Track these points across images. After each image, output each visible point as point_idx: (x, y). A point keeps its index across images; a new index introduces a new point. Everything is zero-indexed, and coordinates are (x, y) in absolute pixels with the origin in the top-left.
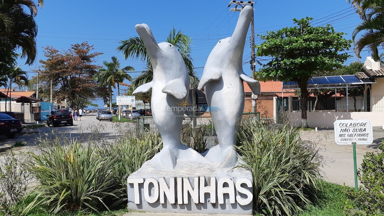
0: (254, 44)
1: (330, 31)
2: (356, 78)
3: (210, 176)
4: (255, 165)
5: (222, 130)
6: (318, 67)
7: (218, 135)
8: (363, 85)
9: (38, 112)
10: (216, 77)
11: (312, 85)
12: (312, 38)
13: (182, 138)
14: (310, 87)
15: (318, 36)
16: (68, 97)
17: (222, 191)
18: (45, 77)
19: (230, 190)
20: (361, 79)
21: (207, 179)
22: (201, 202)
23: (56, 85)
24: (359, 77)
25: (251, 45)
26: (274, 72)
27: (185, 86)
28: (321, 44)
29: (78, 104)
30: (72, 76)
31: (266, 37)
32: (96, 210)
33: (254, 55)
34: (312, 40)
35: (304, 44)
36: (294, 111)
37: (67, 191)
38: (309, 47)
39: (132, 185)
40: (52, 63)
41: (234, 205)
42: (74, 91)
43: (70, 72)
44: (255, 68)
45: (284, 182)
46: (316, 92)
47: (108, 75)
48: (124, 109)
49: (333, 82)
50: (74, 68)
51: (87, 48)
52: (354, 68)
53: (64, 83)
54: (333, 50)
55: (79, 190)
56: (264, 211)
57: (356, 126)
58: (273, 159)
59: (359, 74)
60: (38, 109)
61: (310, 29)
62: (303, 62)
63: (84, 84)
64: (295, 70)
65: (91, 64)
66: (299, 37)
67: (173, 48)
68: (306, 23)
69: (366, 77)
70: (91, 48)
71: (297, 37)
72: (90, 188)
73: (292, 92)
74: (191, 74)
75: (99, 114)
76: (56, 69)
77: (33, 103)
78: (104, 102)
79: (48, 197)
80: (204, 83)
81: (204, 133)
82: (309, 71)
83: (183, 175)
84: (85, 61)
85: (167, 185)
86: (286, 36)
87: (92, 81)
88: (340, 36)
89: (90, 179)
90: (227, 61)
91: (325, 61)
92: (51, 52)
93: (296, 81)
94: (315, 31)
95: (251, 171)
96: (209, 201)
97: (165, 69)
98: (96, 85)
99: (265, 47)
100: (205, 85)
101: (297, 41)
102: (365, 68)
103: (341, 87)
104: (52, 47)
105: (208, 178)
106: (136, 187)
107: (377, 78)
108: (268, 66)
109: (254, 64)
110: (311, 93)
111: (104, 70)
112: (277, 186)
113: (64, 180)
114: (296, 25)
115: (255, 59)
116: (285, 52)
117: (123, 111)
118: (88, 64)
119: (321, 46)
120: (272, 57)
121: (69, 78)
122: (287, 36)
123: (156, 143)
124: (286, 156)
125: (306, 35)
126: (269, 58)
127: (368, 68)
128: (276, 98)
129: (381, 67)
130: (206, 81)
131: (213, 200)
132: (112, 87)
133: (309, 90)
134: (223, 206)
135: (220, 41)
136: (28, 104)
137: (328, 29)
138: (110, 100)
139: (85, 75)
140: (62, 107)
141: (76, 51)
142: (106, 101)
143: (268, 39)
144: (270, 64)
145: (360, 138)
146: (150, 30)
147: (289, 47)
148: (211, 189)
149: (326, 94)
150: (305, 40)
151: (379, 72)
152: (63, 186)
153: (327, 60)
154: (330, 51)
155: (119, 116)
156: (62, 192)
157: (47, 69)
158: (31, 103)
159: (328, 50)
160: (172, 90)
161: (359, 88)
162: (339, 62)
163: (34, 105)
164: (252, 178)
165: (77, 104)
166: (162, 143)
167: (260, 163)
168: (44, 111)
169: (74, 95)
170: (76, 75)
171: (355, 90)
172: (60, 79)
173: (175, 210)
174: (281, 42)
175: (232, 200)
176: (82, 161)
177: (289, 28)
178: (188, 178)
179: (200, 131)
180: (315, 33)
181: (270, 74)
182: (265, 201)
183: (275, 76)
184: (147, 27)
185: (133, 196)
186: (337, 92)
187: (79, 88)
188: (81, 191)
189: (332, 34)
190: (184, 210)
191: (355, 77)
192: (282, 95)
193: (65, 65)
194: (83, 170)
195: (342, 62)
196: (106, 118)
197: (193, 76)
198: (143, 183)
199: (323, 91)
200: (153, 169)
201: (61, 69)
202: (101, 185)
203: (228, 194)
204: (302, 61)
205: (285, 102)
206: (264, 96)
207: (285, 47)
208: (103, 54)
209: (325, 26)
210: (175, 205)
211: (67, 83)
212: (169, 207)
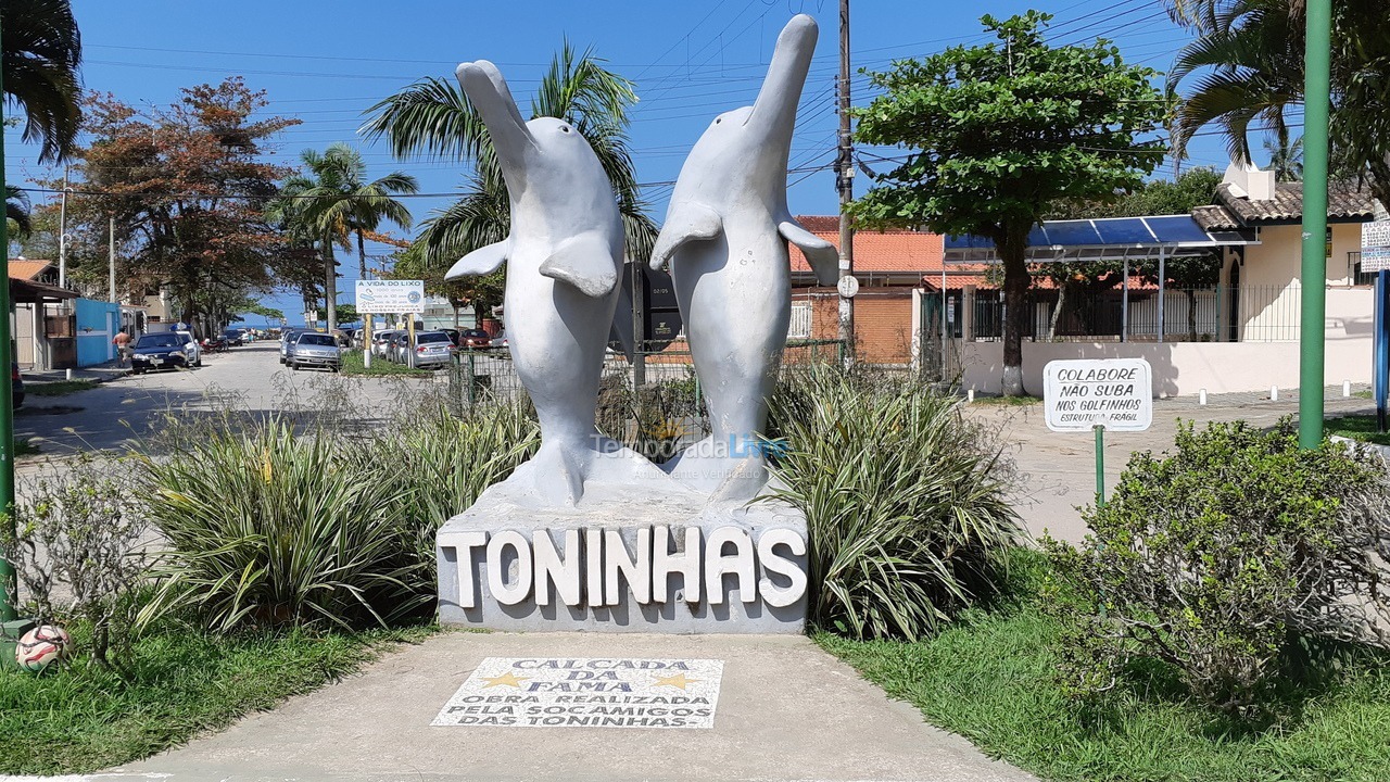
0: (849, 100)
1: (1108, 61)
2: (1196, 227)
3: (685, 525)
4: (814, 490)
5: (722, 391)
6: (1063, 188)
7: (712, 407)
8: (1218, 251)
9: (65, 335)
10: (704, 230)
11: (1045, 248)
12: (1045, 85)
13: (598, 421)
14: (1040, 255)
15: (1066, 79)
16: (172, 283)
17: (717, 565)
18: (84, 209)
19: (742, 565)
20: (1210, 230)
21: (675, 534)
22: (657, 598)
23: (127, 238)
24: (1203, 222)
25: (839, 103)
26: (912, 204)
27: (612, 254)
28: (1075, 107)
29: (210, 309)
30: (185, 206)
31: (889, 78)
32: (345, 624)
33: (850, 140)
34: (1046, 94)
35: (1016, 108)
36: (981, 340)
37: (256, 567)
38: (1033, 119)
39: (451, 553)
40: (112, 154)
41: (754, 607)
42: (195, 261)
43: (179, 189)
44: (850, 185)
45: (900, 542)
46: (1058, 273)
47: (322, 203)
48: (380, 328)
49: (1115, 239)
50: (193, 174)
51: (242, 102)
52: (1193, 191)
53: (157, 230)
54: (1116, 128)
55: (296, 564)
56: (839, 624)
57: (1106, 378)
58: (870, 475)
59: (1205, 213)
60: (65, 325)
61: (1040, 54)
62: (1011, 168)
63: (233, 235)
64: (986, 195)
65: (256, 160)
66: (1002, 81)
67: (574, 136)
68: (1028, 33)
69: (1228, 222)
70: (256, 101)
71: (993, 83)
72: (326, 560)
73: (978, 272)
74: (627, 208)
75: (290, 347)
76: (127, 179)
77: (48, 305)
78: (306, 301)
79: (205, 582)
80: (670, 247)
81: (670, 406)
82: (1032, 200)
83: (605, 522)
84: (233, 149)
85: (557, 550)
86: (957, 78)
87: (260, 223)
88: (1138, 79)
89: (324, 533)
90: (739, 181)
91: (1086, 165)
92: (107, 114)
93: (987, 236)
94: (1055, 61)
95: (805, 511)
96: (680, 597)
97: (548, 201)
98: (277, 239)
99: (886, 113)
100: (672, 252)
101: (993, 96)
102: (1227, 191)
103: (1145, 257)
104: (110, 96)
105: (679, 530)
106: (464, 558)
107: (1264, 228)
108: (896, 180)
109: (849, 173)
110: (1043, 275)
111: (307, 185)
112: (877, 553)
113: (249, 536)
114: (993, 37)
115: (850, 155)
116: (955, 134)
117: (378, 336)
118: (245, 160)
119: (1074, 115)
120: (910, 149)
121: (175, 212)
122: (960, 76)
123: (517, 435)
124: (908, 467)
125: (1024, 75)
126: (899, 153)
127: (1235, 191)
128: (921, 295)
129: (1276, 189)
130: (677, 240)
131: (691, 593)
132: (336, 245)
133: (1033, 265)
134: (722, 611)
135: (718, 118)
136: (28, 308)
137: (1101, 56)
138: (329, 295)
139: (232, 200)
140: (149, 318)
141: (201, 111)
142: (311, 297)
143: (895, 84)
144: (902, 173)
145: (1116, 411)
146: (504, 82)
147: (967, 118)
148: (686, 563)
149: (1094, 279)
150: (1022, 94)
151: (1270, 207)
152: (246, 552)
153: (1091, 163)
154: (1107, 131)
155: (366, 352)
156: (243, 571)
157: (92, 176)
158: (40, 303)
159: (1098, 129)
160: (570, 270)
161: (1204, 259)
162: (1133, 172)
163: (52, 309)
164: (806, 530)
165: (205, 307)
166: (538, 436)
167: (830, 486)
168: (90, 334)
169: (196, 273)
170: (202, 201)
171: (1192, 265)
172: (142, 215)
173: (580, 624)
174: (938, 99)
175: (747, 592)
176: (300, 479)
177: (967, 48)
178: (620, 531)
179: (655, 398)
180: (1056, 70)
181: (901, 208)
182: (843, 595)
183: (918, 215)
184: (492, 72)
185: (455, 585)
186: (1132, 273)
187: (213, 248)
188: (300, 567)
189: (1111, 74)
190: (607, 624)
191: (1190, 221)
192: (944, 284)
193: (161, 164)
194: (304, 506)
195: (1148, 170)
196: (317, 360)
197: (636, 217)
198: (485, 547)
199: (1083, 271)
200: (515, 506)
201: (145, 178)
202: (358, 551)
203: (735, 576)
204: (1008, 166)
205: (951, 309)
206: (885, 285)
207: (950, 117)
208: (299, 122)
209: (1090, 45)
210: (580, 609)
211: (169, 232)
212: (563, 615)
